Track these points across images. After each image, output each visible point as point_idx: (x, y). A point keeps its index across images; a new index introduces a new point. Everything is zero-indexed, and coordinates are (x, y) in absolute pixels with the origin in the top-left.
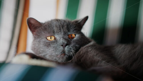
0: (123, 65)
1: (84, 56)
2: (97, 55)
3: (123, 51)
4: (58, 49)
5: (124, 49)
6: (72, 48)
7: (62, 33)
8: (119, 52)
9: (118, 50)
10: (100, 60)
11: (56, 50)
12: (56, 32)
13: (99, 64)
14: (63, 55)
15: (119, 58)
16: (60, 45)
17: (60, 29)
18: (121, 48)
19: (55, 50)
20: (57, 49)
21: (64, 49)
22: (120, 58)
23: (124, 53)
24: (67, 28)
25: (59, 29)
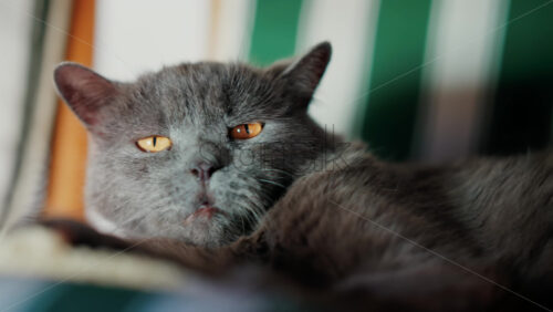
0: (497, 256)
1: (322, 223)
2: (378, 214)
3: (498, 195)
4: (177, 189)
5: (503, 183)
6: (242, 182)
7: (198, 121)
8: (482, 197)
9: (474, 188)
10: (397, 234)
11: (170, 194)
12: (172, 117)
13: (387, 257)
14: (204, 218)
15: (481, 226)
16: (185, 172)
17: (187, 104)
18: (490, 178)
19: (165, 193)
20: (174, 189)
21: (204, 185)
22: (484, 222)
23: (501, 201)
24: (220, 99)
25: (183, 102)
